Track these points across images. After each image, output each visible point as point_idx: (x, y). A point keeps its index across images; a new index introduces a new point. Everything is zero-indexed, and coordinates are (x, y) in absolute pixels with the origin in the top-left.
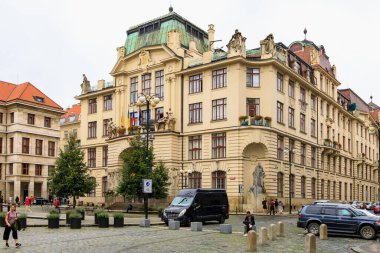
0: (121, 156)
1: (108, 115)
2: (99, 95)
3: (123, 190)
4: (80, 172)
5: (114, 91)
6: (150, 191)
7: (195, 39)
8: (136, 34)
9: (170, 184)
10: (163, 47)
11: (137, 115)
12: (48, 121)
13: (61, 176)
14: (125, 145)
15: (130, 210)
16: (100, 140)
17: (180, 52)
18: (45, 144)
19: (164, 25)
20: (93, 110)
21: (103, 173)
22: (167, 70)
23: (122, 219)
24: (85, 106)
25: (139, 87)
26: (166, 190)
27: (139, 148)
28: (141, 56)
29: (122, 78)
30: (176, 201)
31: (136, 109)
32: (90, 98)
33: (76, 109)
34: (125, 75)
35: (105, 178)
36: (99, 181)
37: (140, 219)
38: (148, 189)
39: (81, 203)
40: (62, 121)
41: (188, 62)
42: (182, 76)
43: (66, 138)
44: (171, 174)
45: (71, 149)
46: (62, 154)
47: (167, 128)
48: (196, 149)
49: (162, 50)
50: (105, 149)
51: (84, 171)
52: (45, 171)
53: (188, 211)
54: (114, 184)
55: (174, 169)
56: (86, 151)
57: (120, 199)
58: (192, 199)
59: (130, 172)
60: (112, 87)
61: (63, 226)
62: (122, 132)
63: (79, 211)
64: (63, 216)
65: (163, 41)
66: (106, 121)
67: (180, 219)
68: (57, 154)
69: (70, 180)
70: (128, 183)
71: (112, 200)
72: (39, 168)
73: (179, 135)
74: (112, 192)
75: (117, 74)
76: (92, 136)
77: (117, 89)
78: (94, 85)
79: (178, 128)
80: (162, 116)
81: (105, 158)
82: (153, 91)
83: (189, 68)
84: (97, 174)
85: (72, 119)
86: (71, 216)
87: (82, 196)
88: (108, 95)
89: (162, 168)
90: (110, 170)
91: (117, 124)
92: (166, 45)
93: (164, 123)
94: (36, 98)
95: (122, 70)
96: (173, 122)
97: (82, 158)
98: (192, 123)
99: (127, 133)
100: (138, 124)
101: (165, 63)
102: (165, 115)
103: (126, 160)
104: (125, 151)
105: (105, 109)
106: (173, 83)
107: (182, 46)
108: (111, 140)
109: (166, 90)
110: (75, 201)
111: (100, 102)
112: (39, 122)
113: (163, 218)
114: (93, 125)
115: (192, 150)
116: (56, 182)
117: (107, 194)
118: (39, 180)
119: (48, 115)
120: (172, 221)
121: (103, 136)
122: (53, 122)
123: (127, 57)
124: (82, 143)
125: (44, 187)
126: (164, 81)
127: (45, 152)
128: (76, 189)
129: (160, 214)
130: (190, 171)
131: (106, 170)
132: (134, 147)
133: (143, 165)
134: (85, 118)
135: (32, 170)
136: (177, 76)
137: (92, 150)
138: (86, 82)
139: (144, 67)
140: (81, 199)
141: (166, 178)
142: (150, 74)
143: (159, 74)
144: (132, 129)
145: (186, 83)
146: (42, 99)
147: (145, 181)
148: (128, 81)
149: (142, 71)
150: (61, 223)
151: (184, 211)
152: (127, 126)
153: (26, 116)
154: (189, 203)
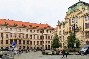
0: (68, 38)
1: (64, 29)
2: (62, 24)
3: (68, 46)
4: (58, 42)
5: (65, 23)
6: (76, 46)
7: (87, 6)
8: (70, 8)
9: (80, 44)
10: (78, 10)
11: (71, 28)
12: (51, 32)
13: (54, 43)
14: (68, 35)
15: (70, 51)
16: (62, 35)
17: (82, 11)
18: (50, 37)
19: (78, 5)
20: (60, 28)
21: (63, 42)
22: (79, 16)
23: (69, 53)
24: (59, 27)
25: (71, 21)
26: (80, 46)
27: (72, 36)
28: (72, 14)
29: (67, 20)
30: (83, 49)
31: (71, 26)
32: (60, 25)
33: (57, 28)
34: (68, 19)
35: (64, 43)
36: (62, 44)
37: (73, 53)
38: (75, 46)
39: (58, 49)
40: (54, 31)
41: (85, 13)
42: (83, 17)
43: (54, 35)
44: (81, 42)
45: (56, 37)
46: (54, 39)
47: (79, 30)
48: (88, 35)
49: (77, 11)
50: (64, 37)
51: (59, 42)
52: (50, 42)
53: (86, 51)
54: (66, 45)
55: (82, 41)
56: (59, 38)
57: (67, 48)
58: (87, 48)
59: (70, 42)
60: (65, 22)
61: (55, 55)
62: (67, 32)
63: (58, 51)
64: (55, 52)
65: (77, 9)
66: (64, 30)
67: (84, 53)
68: (53, 39)
69: (56, 44)
70: (70, 44)
71: (66, 49)
72: (49, 42)
73: (83, 32)
74: (66, 47)
75: (66, 19)
76: (60, 34)
77: (66, 22)
78: (61, 22)
79: (82, 30)
80: (78, 27)
81: (64, 39)
82: (75, 22)
83: (85, 14)
84: (62, 43)
85: (56, 30)
86: (57, 52)
87: (59, 48)
88: (64, 24)
89: (78, 40)
90: (65, 41)
91: (66, 30)
92: (78, 9)
93: (78, 29)
94: (48, 27)
95: (67, 17)
96: (81, 28)
97: (58, 39)
98: (86, 28)
99: (69, 32)
100: (71, 30)
101: (78, 14)
102: (79, 27)
103: (69, 39)
104: (68, 37)
105: (63, 27)
106: (81, 19)
107: (83, 9)
108: (65, 35)
109: (79, 21)
110: (57, 49)
111: (62, 26)
112: (49, 32)
113: (79, 53)
114: (61, 31)
115: (87, 35)
116: (53, 45)
117: (64, 47)
118: (49, 44)
119: (51, 30)
120: (82, 54)
121: (63, 34)
122: (52, 31)
123: (68, 14)
124: (58, 36)
125: (50, 46)
126: (78, 19)
127: (50, 38)
128: (57, 46)
129: (78, 52)
130: (86, 41)
131: (64, 42)
132: (71, 36)
133: (73, 40)
134: (59, 30)
135: (48, 42)
136: (82, 17)
137: (61, 37)
138: (59, 22)
139: (73, 16)
140: (58, 48)
141: (79, 43)
142: (74, 18)
143: (77, 17)
144: (70, 31)
145: (84, 18)
146: (49, 27)
147: (74, 44)
148: (69, 20)
149: (72, 17)
150: (55, 54)
151: (85, 51)
152: (69, 31)
153: (46, 31)
154: (86, 49)
